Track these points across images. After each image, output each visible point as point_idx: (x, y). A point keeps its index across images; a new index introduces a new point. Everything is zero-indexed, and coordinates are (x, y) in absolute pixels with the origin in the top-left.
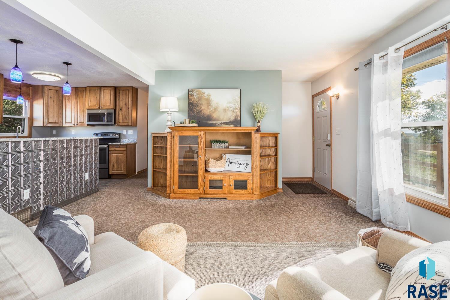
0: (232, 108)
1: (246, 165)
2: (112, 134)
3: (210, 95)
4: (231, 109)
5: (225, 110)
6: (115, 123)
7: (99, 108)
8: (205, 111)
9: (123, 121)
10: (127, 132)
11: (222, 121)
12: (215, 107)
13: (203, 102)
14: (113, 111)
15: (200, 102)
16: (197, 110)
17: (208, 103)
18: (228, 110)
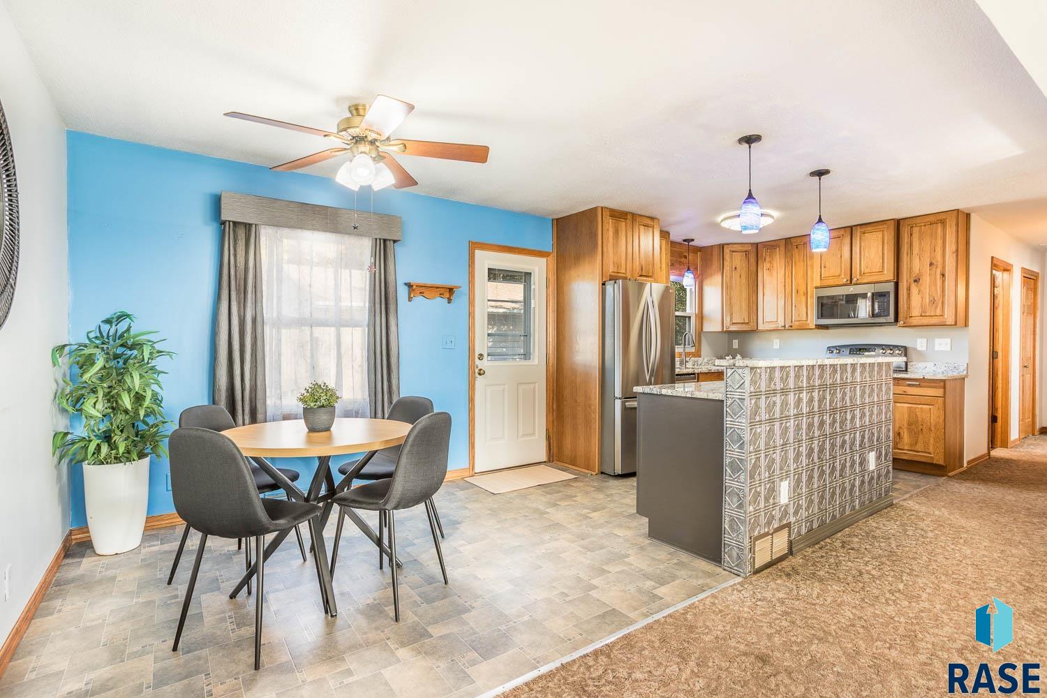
2: (883, 349)
6: (896, 320)
7: (849, 282)
9: (923, 312)
10: (930, 344)
14: (890, 287)
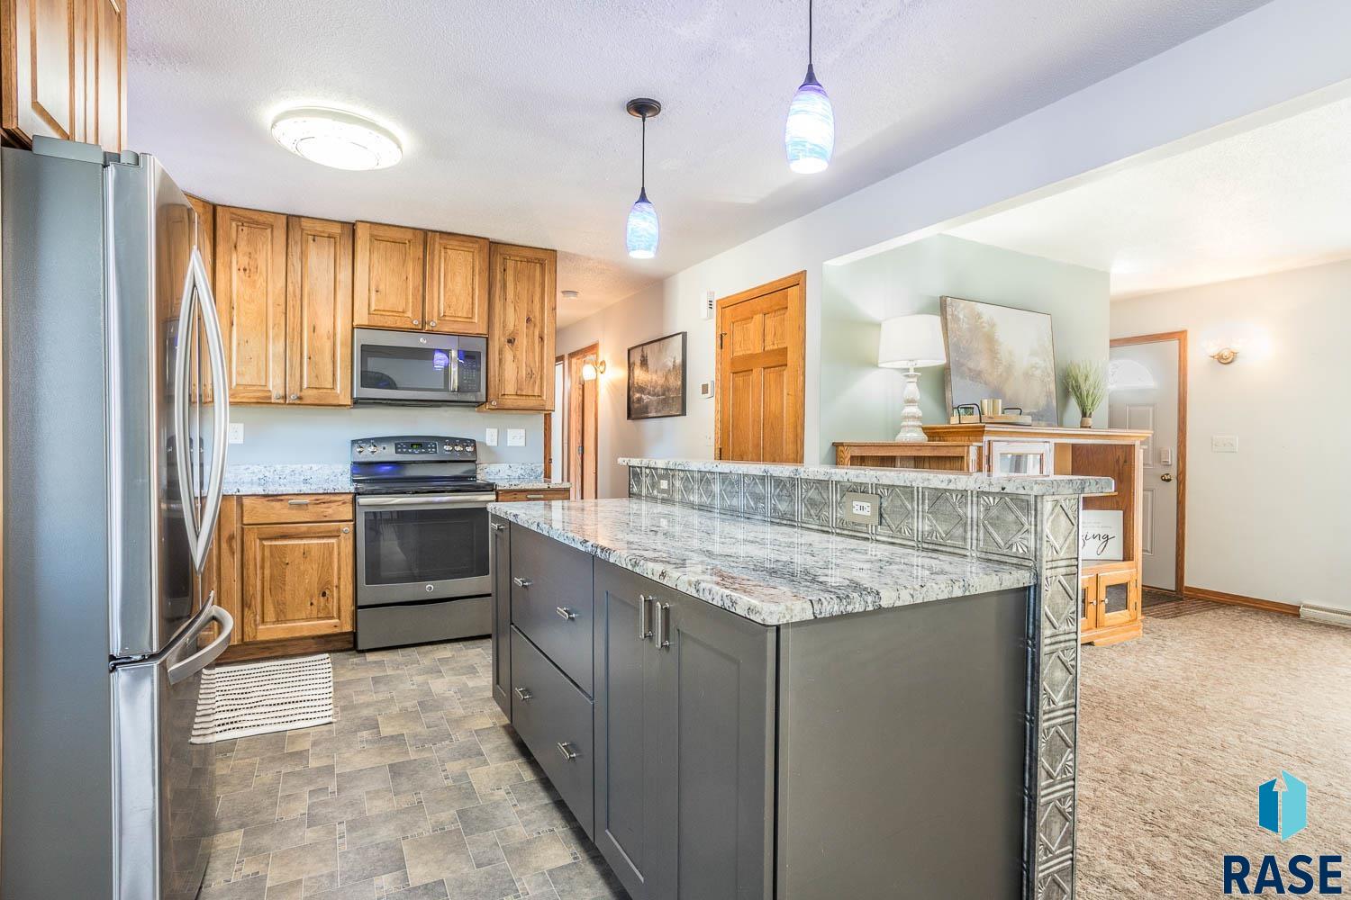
2: (447, 444)
3: (994, 325)
4: (1038, 373)
6: (487, 398)
7: (419, 327)
8: (986, 376)
9: (519, 388)
10: (502, 436)
12: (1007, 365)
13: (980, 344)
14: (479, 345)
15: (975, 344)
17: (992, 351)
18: (1033, 376)
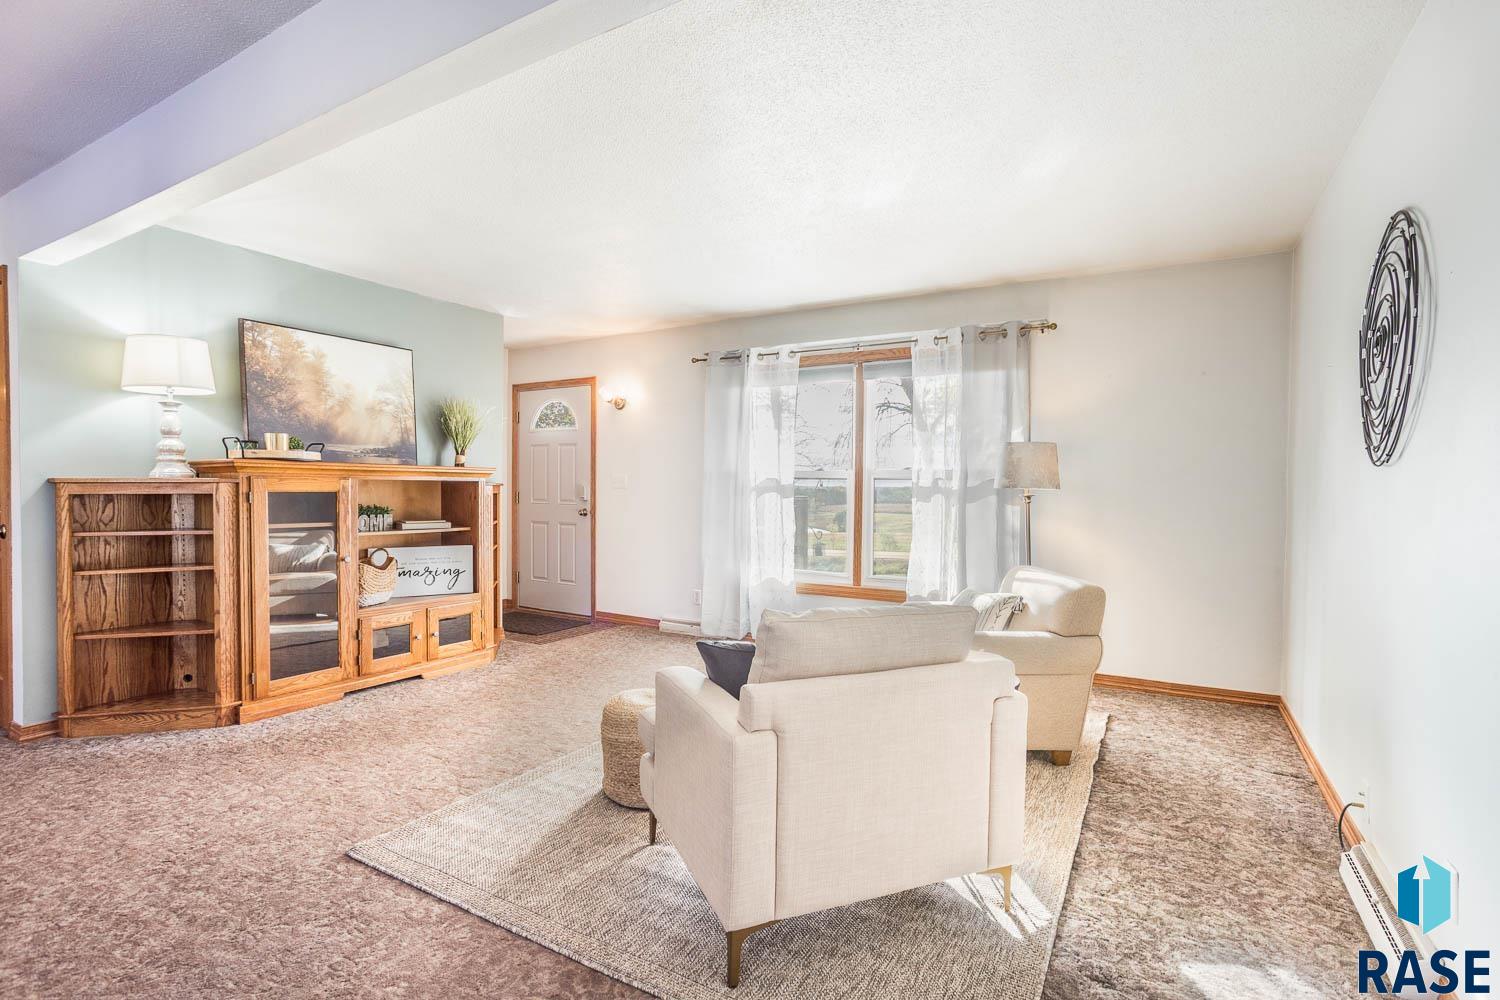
0: (391, 407)
1: (453, 575)
3: (323, 356)
4: (389, 409)
5: (373, 411)
8: (306, 409)
11: (365, 444)
12: (342, 399)
13: (300, 375)
15: (291, 375)
16: (280, 401)
17: (318, 383)
18: (381, 410)
